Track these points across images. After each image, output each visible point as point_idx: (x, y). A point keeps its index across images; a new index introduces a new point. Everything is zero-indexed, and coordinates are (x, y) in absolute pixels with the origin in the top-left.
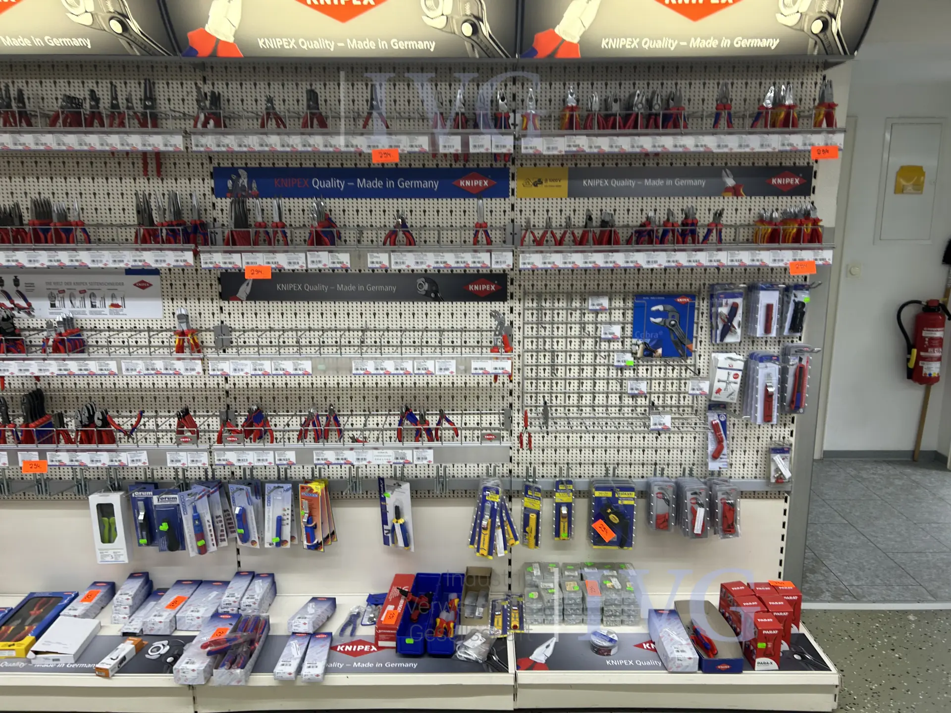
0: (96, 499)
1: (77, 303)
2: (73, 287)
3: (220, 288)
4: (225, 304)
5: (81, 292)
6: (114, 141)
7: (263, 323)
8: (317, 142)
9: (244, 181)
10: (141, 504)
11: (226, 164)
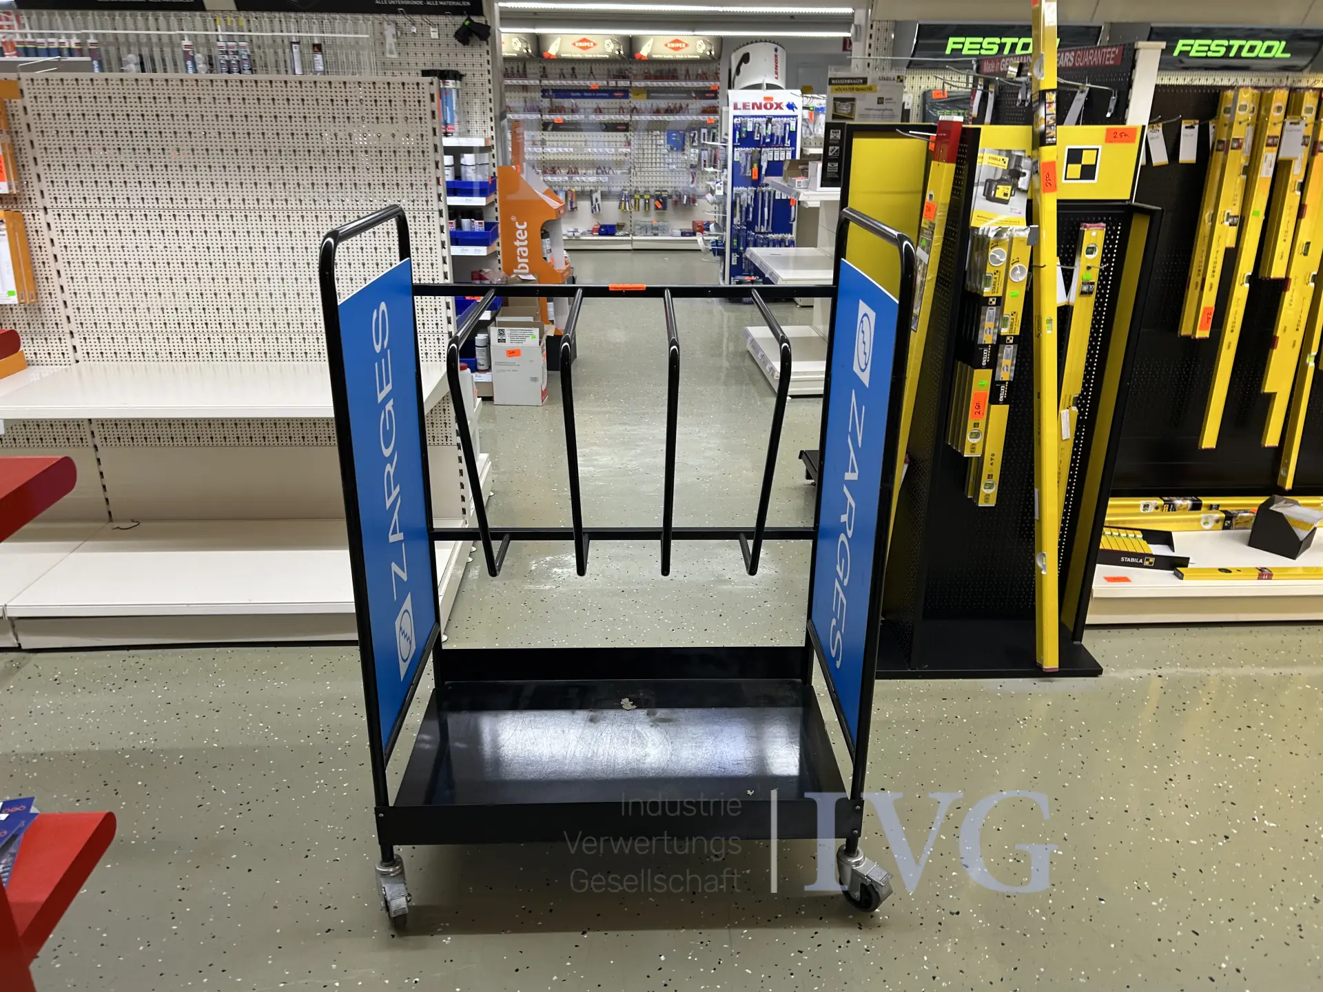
4: (545, 133)
7: (556, 138)
8: (575, 82)
9: (551, 93)
11: (547, 88)
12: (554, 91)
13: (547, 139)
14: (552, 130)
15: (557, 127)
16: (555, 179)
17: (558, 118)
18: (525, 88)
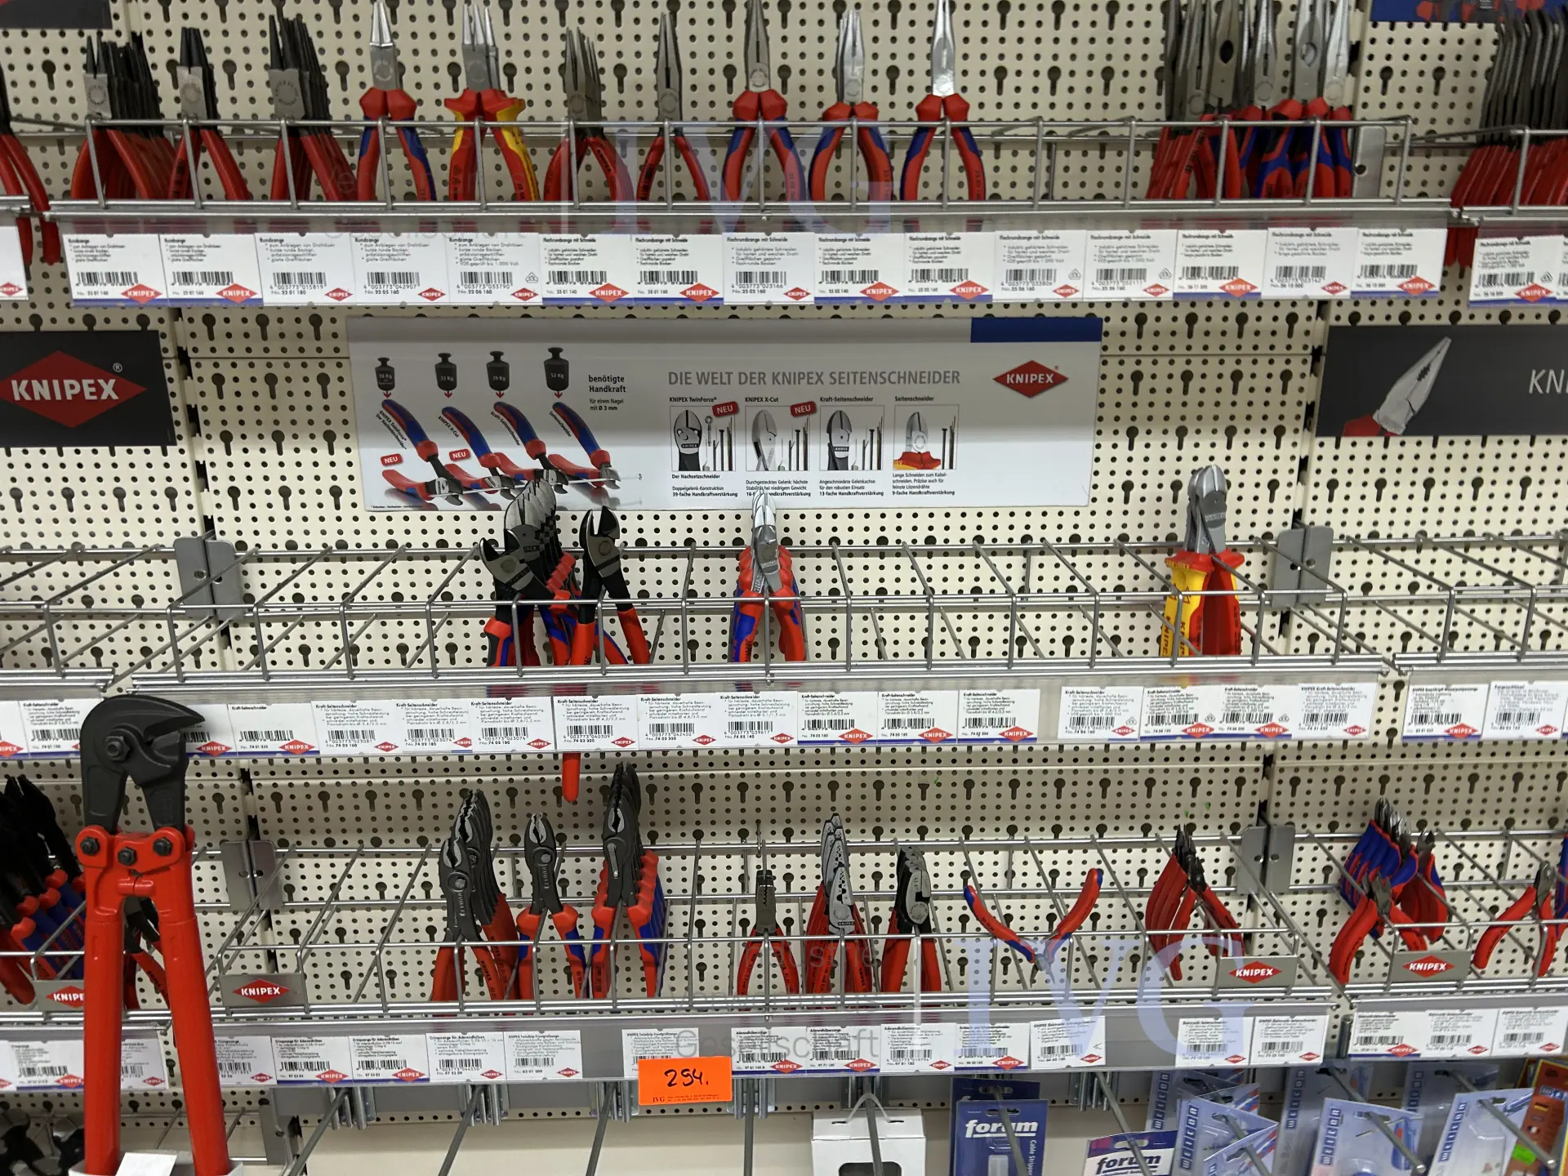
1: (778, 451)
2: (768, 390)
3: (1316, 388)
5: (795, 411)
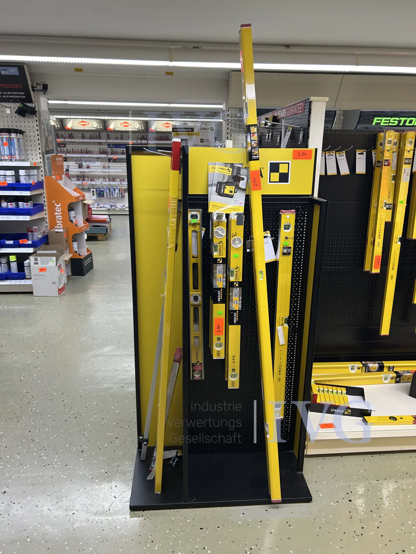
0: (92, 190)
1: (90, 162)
3: (108, 161)
4: (109, 163)
6: (95, 141)
7: (114, 165)
8: (122, 141)
9: (112, 146)
10: (98, 190)
11: (110, 143)
12: (113, 145)
13: (110, 165)
14: (113, 162)
15: (115, 161)
16: (114, 183)
17: (114, 157)
18: (100, 144)
